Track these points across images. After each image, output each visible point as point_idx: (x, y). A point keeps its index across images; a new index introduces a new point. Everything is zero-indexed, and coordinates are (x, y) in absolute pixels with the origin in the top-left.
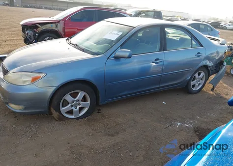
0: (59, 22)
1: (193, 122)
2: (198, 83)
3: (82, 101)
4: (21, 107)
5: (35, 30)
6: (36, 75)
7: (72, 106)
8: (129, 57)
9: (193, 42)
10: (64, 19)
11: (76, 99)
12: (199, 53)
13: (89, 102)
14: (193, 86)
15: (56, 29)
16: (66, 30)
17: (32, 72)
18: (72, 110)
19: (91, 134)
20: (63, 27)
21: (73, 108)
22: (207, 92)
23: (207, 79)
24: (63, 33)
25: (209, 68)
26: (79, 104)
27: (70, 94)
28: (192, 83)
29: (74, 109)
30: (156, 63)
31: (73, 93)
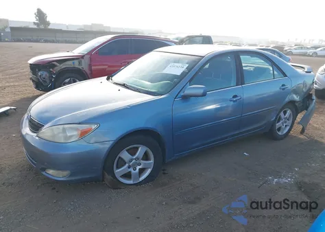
0: (82, 57)
1: (293, 175)
2: (285, 124)
3: (143, 159)
4: (66, 173)
5: (51, 70)
6: (85, 127)
7: (129, 167)
8: (204, 95)
9: (275, 72)
10: (90, 53)
11: (134, 157)
12: (283, 85)
13: (152, 161)
14: (279, 129)
15: (80, 67)
16: (93, 68)
17: (79, 123)
18: (130, 172)
19: (164, 203)
20: (89, 63)
21: (131, 170)
22: (295, 137)
23: (294, 119)
24: (88, 72)
25: (297, 104)
26: (140, 164)
27: (127, 151)
28: (278, 125)
29: (133, 171)
30: (234, 101)
31: (131, 148)
